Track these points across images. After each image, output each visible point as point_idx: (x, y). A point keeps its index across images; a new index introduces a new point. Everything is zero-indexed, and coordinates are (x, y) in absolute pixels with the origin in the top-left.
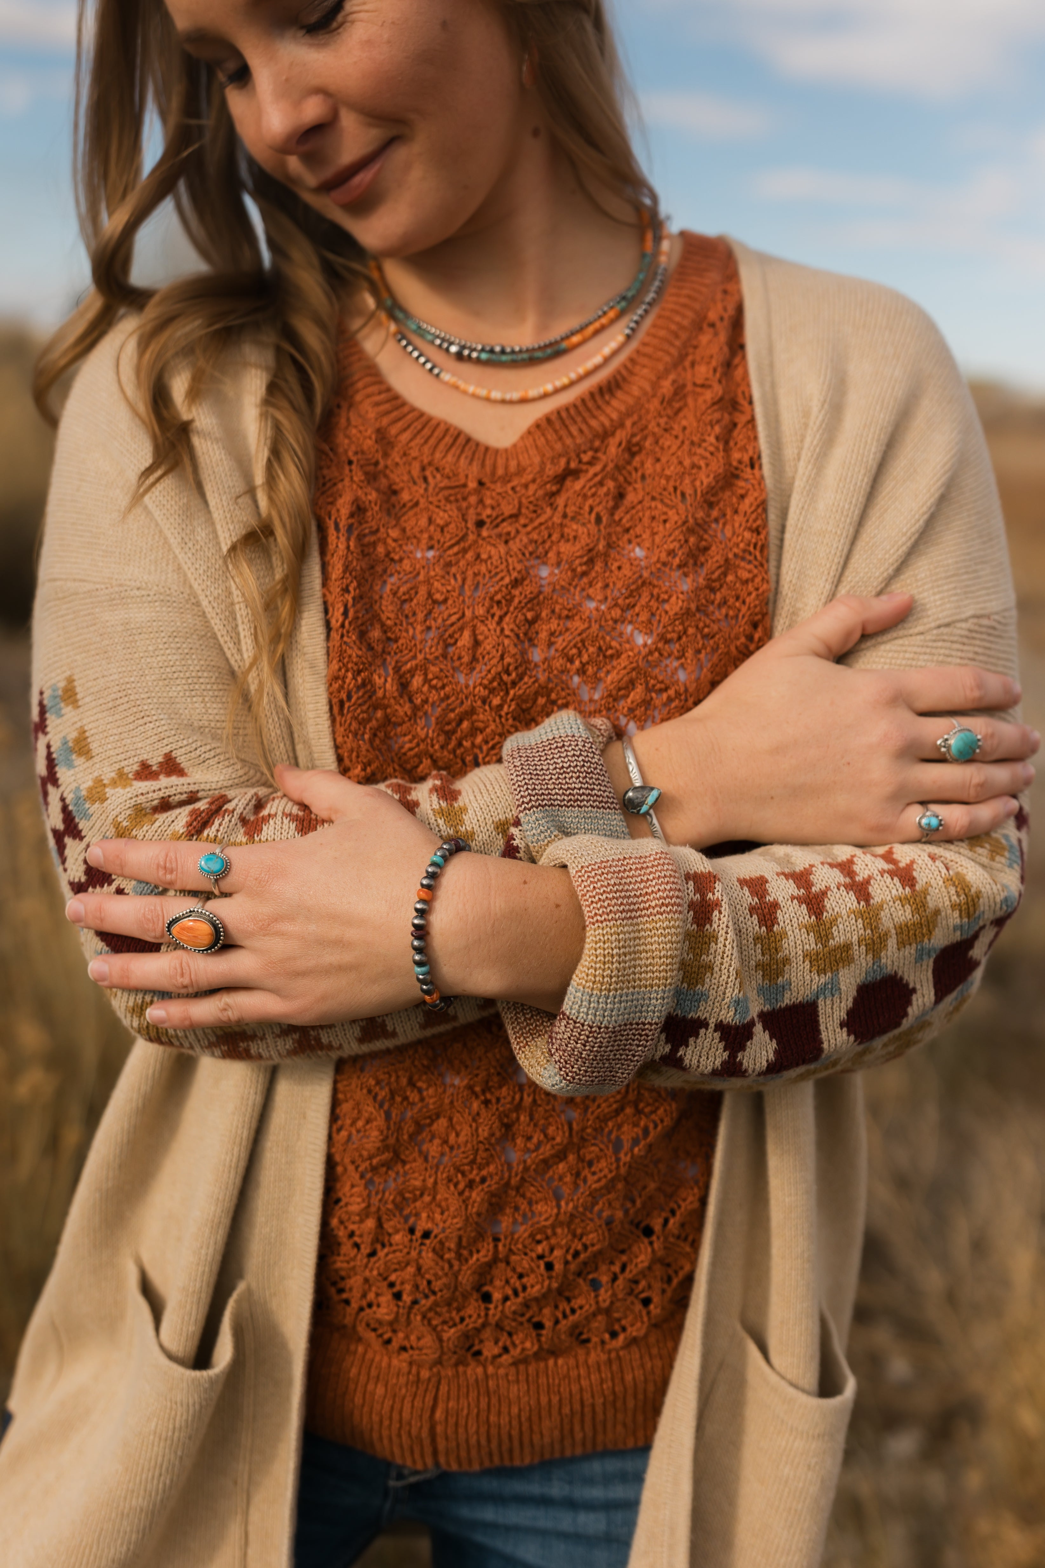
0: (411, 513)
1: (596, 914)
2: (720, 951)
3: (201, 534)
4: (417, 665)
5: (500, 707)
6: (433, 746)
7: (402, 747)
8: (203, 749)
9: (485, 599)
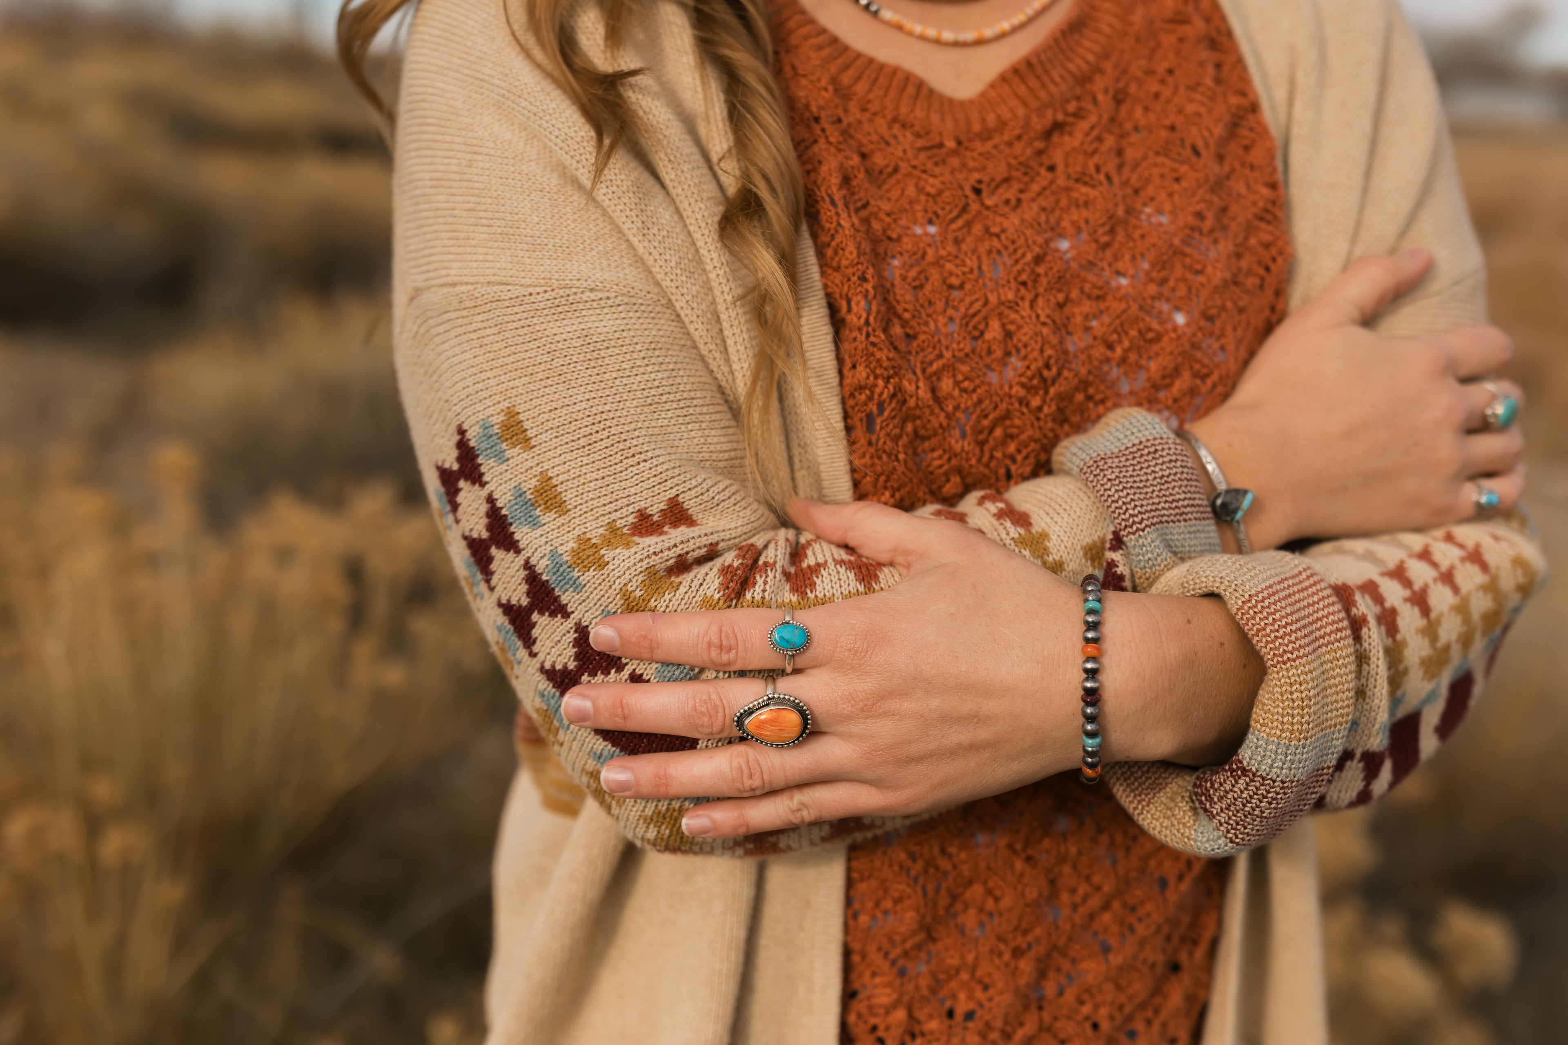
0: (892, 181)
1: (1285, 652)
2: (1373, 672)
3: (666, 216)
4: (944, 365)
5: (1040, 409)
6: (968, 460)
7: (929, 465)
8: (716, 489)
9: (1009, 282)
